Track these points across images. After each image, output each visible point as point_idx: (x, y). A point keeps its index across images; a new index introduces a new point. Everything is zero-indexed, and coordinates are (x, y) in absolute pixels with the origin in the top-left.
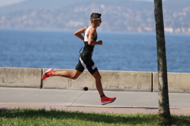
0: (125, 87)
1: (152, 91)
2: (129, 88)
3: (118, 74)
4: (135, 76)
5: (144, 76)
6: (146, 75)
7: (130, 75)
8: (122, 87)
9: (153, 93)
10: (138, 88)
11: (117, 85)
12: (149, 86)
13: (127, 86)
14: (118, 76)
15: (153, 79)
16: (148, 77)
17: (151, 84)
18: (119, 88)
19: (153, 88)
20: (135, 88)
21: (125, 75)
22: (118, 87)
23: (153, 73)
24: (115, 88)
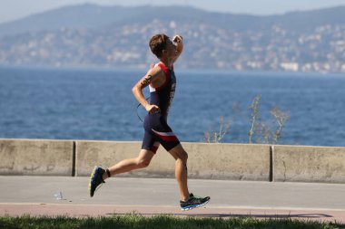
0: (25, 169)
1: (73, 175)
2: (32, 169)
3: (12, 144)
4: (44, 147)
5: (59, 148)
6: (63, 146)
7: (34, 146)
8: (19, 168)
9: (75, 178)
10: (48, 170)
11: (10, 165)
12: (67, 166)
13: (29, 167)
14: (12, 149)
15: (76, 153)
16: (66, 149)
17: (71, 161)
18: (14, 169)
19: (76, 168)
20: (43, 169)
21: (26, 146)
22: (11, 168)
23: (77, 142)
24: (7, 170)
